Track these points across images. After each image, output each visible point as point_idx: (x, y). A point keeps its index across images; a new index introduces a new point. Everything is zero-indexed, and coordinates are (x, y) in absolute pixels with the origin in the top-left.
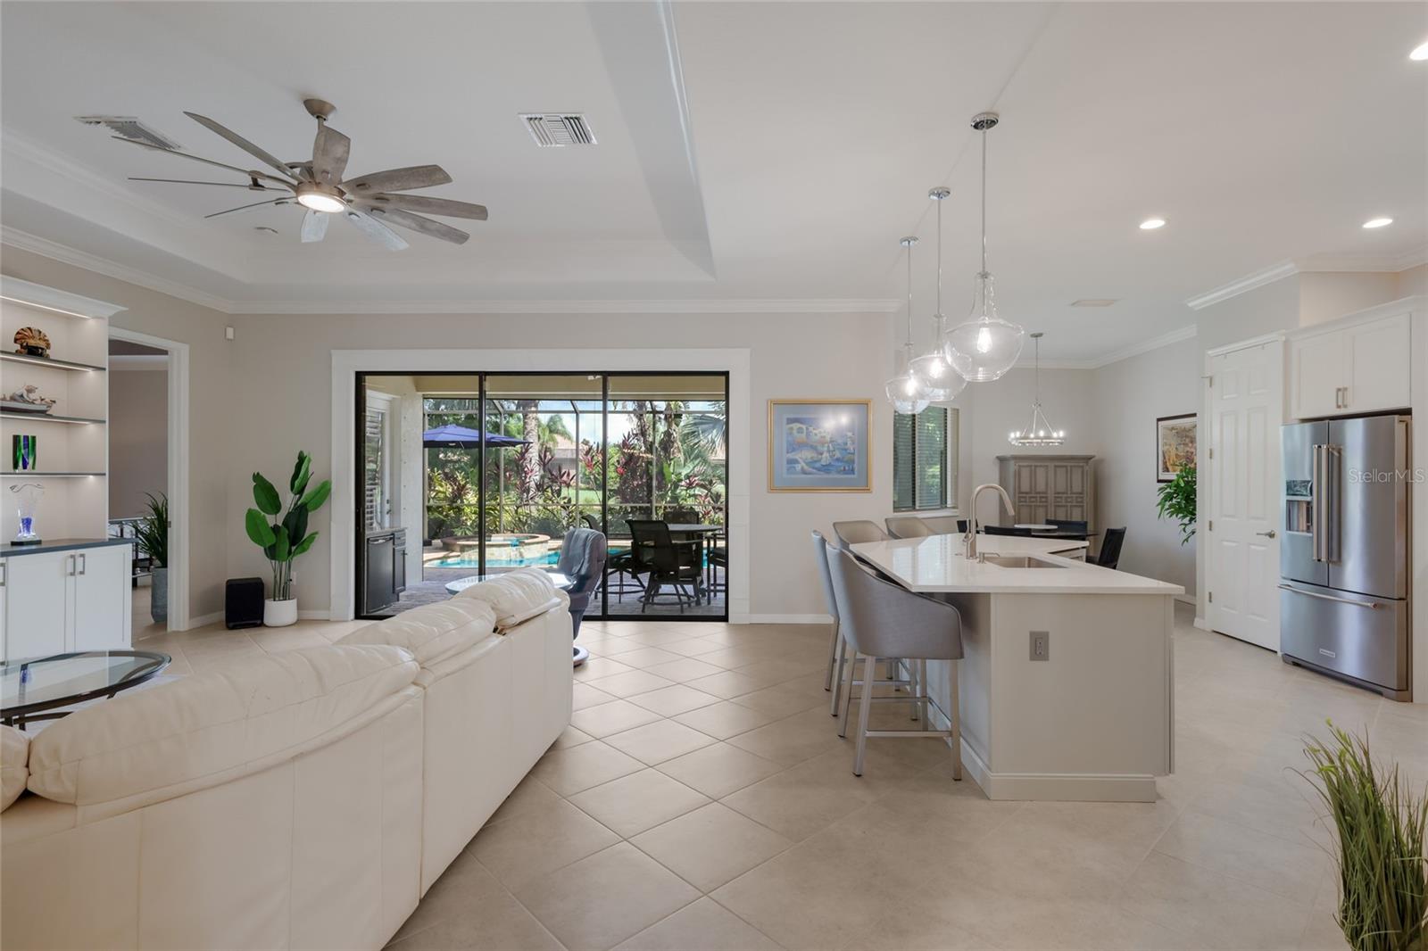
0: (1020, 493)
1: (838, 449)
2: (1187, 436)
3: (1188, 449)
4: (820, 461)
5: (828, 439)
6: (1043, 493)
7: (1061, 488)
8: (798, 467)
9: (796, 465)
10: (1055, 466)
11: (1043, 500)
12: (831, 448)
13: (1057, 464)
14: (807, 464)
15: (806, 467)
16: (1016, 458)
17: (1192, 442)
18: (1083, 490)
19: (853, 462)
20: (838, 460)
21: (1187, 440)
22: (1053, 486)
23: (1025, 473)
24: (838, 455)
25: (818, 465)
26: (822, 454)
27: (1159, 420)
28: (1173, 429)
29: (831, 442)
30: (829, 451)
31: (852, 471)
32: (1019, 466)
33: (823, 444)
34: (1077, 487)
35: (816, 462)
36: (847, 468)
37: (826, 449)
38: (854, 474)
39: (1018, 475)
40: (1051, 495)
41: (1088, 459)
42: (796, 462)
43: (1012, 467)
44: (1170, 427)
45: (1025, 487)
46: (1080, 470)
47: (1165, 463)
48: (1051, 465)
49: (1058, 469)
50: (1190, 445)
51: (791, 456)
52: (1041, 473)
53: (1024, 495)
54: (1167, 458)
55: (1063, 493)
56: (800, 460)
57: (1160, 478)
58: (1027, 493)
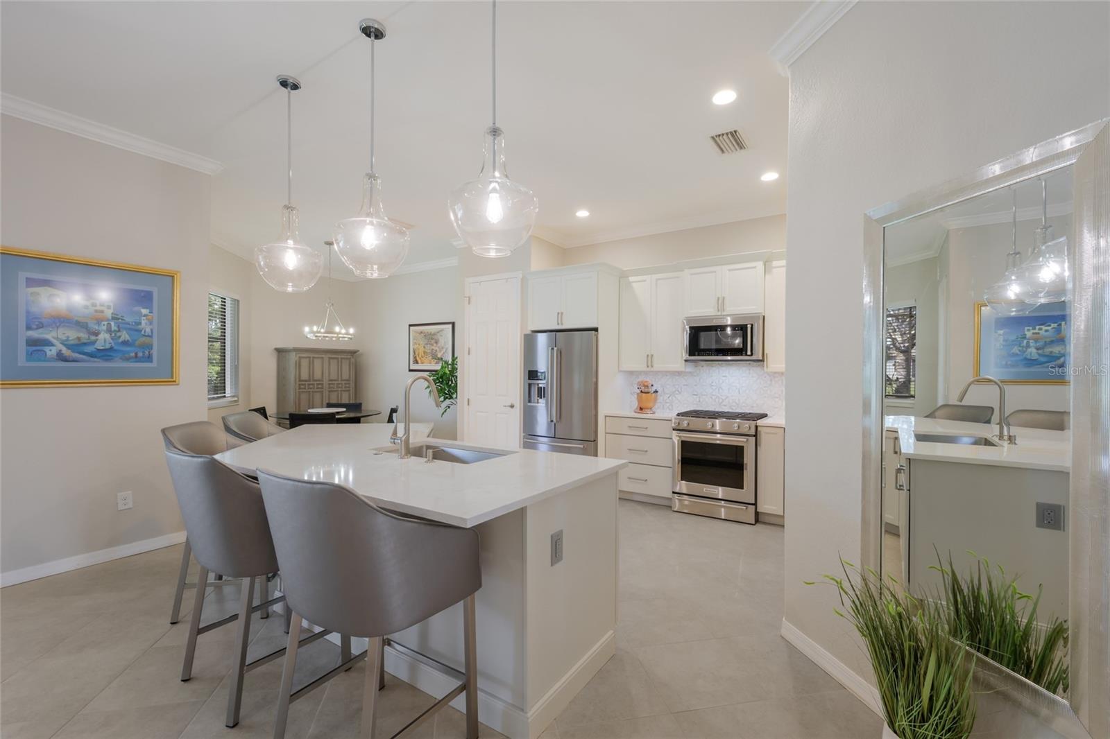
0: (300, 381)
1: (126, 329)
2: (432, 339)
3: (433, 347)
4: (94, 343)
5: (109, 313)
6: (319, 381)
7: (333, 376)
8: (51, 352)
9: (47, 349)
10: (330, 358)
11: (320, 386)
12: (114, 327)
13: (330, 356)
14: (69, 347)
15: (65, 351)
16: (297, 350)
17: (436, 343)
18: (350, 377)
19: (150, 347)
20: (125, 343)
21: (433, 341)
22: (327, 375)
23: (305, 363)
24: (125, 336)
25: (89, 349)
26: (97, 334)
27: (410, 325)
28: (421, 332)
29: (113, 318)
30: (109, 331)
31: (149, 358)
32: (300, 357)
33: (99, 322)
34: (345, 376)
35: (85, 344)
36: (140, 354)
37: (105, 328)
38: (151, 362)
39: (298, 365)
40: (326, 382)
41: (353, 353)
42: (48, 343)
43: (293, 357)
44: (419, 331)
45: (305, 376)
46: (348, 361)
47: (415, 358)
48: (326, 357)
49: (331, 361)
50: (435, 345)
51: (34, 334)
52: (317, 363)
53: (303, 383)
54: (416, 353)
55: (335, 380)
56: (55, 341)
57: (411, 368)
58: (306, 381)
